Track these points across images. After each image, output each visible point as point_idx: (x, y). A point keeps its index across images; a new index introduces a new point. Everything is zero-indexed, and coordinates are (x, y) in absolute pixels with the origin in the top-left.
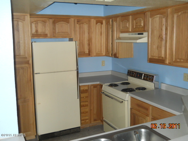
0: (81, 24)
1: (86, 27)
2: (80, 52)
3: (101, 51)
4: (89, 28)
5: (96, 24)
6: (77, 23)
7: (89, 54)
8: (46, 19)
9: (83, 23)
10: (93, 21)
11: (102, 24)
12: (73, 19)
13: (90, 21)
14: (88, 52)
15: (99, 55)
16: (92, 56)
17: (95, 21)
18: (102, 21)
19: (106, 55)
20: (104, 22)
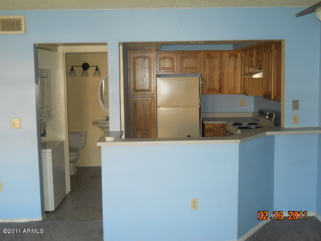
0: (211, 58)
1: (216, 61)
2: (209, 89)
3: (235, 88)
4: (221, 62)
5: (230, 58)
6: (207, 58)
7: (220, 91)
8: (174, 54)
9: (213, 58)
10: (226, 55)
11: (236, 57)
12: (202, 54)
13: (221, 55)
14: (218, 89)
15: (232, 92)
16: (223, 94)
17: (228, 55)
18: (237, 54)
19: (240, 93)
20: (239, 55)
